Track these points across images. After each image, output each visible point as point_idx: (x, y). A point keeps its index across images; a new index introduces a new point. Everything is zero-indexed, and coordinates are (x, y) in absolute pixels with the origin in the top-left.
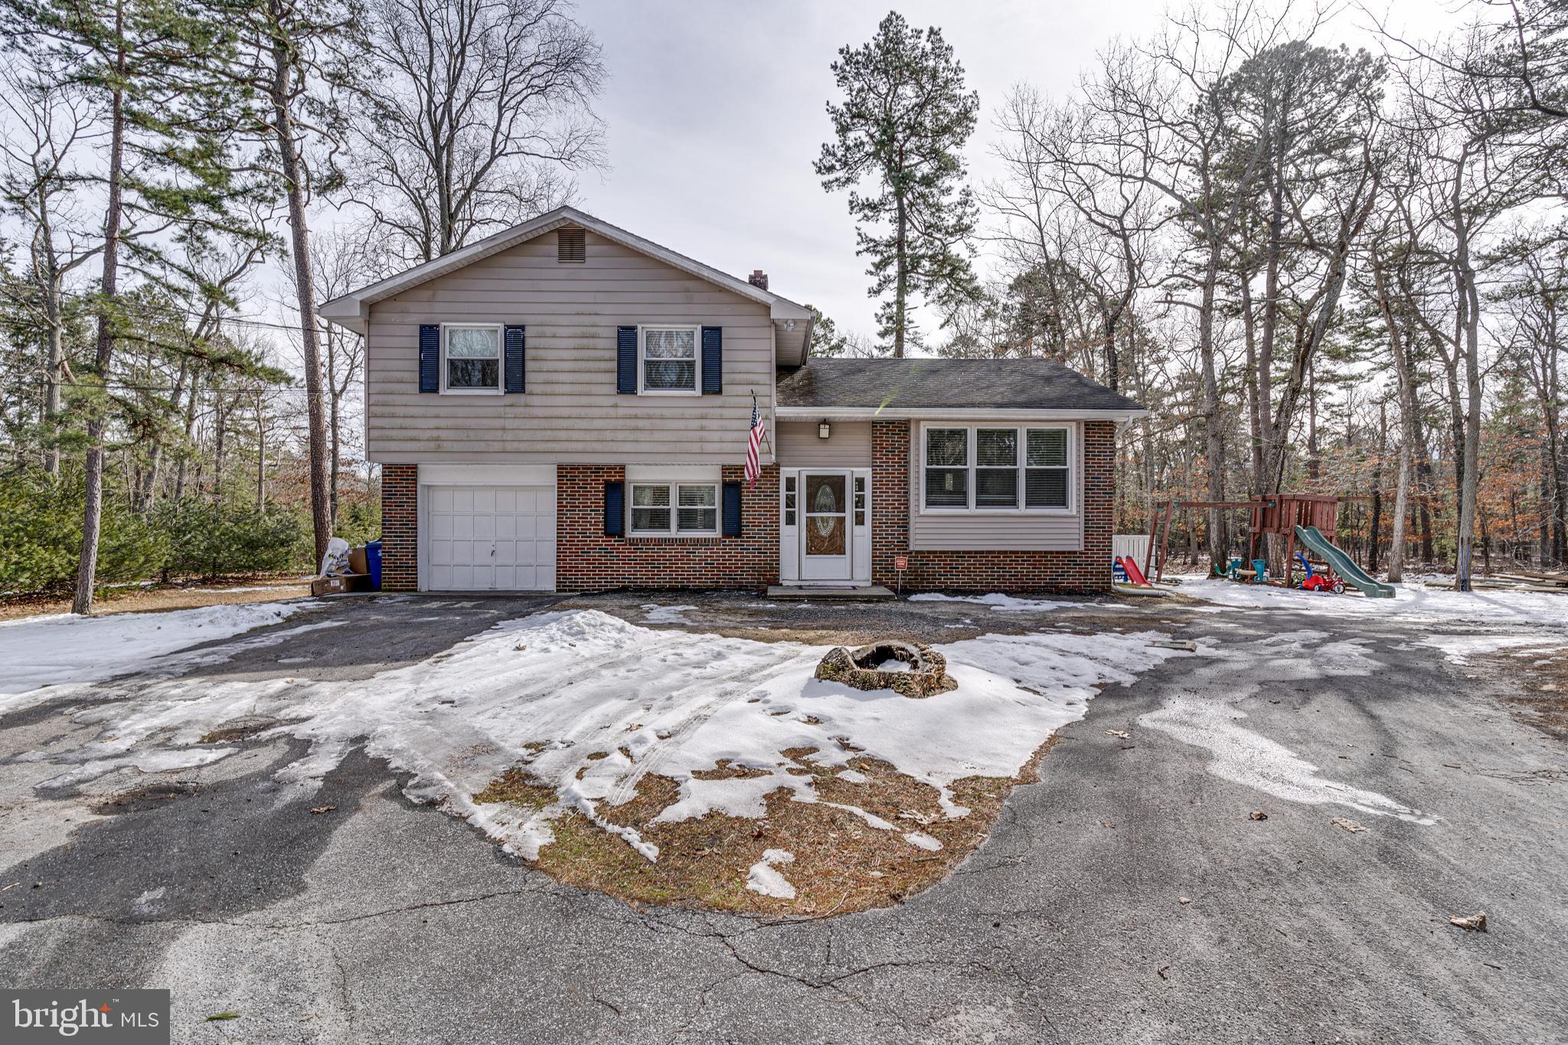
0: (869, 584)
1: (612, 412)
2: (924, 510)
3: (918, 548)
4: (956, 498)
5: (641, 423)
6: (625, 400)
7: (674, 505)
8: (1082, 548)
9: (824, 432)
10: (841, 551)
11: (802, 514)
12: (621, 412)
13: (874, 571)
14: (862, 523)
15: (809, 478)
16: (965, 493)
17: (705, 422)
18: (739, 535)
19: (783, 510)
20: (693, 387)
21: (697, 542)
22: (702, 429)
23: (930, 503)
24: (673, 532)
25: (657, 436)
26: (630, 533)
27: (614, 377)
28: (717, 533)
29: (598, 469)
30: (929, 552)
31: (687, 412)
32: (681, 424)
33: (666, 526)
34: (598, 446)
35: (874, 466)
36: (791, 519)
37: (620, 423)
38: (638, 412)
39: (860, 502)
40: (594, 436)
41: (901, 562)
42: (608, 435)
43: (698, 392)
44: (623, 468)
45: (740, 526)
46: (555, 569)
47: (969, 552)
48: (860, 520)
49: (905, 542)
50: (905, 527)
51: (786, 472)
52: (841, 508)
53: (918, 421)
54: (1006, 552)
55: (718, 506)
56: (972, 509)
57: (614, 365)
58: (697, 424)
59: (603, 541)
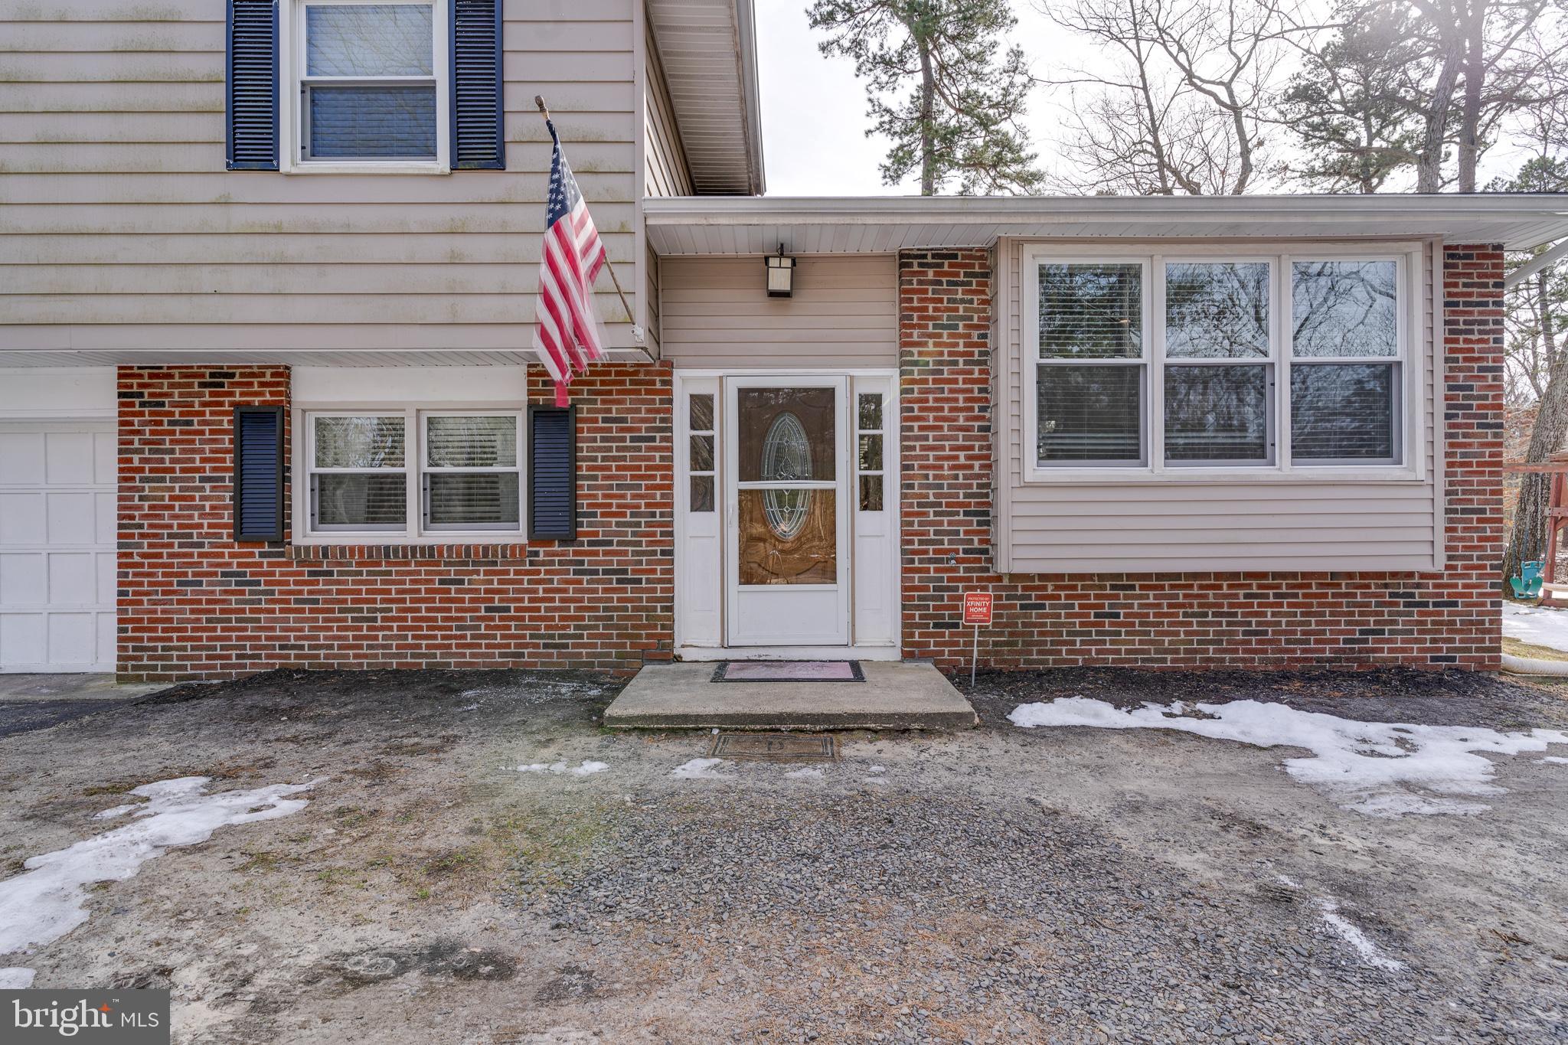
0: (895, 655)
1: (217, 218)
2: (1035, 471)
3: (1019, 568)
4: (1110, 440)
5: (293, 248)
6: (250, 185)
7: (414, 466)
8: (1440, 565)
9: (780, 279)
10: (826, 572)
11: (729, 483)
12: (240, 217)
13: (908, 624)
14: (879, 507)
15: (744, 393)
16: (1134, 428)
17: (459, 243)
18: (570, 539)
19: (682, 473)
20: (431, 153)
21: (467, 555)
22: (454, 261)
23: (1050, 453)
24: (412, 533)
25: (338, 280)
26: (304, 533)
27: (217, 128)
28: (516, 535)
29: (218, 377)
30: (1043, 577)
31: (415, 218)
32: (398, 248)
33: (398, 517)
34: (180, 309)
35: (904, 364)
36: (703, 497)
37: (237, 247)
38: (284, 216)
39: (872, 455)
40: (168, 280)
41: (978, 606)
42: (207, 279)
43: (442, 162)
44: (282, 375)
45: (574, 514)
46: (111, 623)
47: (1147, 576)
48: (870, 496)
49: (985, 553)
50: (984, 513)
51: (687, 382)
52: (824, 467)
53: (1018, 244)
54: (1235, 575)
55: (521, 467)
56: (1156, 465)
57: (218, 95)
58: (439, 247)
59: (233, 556)
